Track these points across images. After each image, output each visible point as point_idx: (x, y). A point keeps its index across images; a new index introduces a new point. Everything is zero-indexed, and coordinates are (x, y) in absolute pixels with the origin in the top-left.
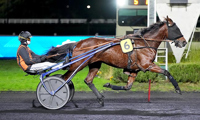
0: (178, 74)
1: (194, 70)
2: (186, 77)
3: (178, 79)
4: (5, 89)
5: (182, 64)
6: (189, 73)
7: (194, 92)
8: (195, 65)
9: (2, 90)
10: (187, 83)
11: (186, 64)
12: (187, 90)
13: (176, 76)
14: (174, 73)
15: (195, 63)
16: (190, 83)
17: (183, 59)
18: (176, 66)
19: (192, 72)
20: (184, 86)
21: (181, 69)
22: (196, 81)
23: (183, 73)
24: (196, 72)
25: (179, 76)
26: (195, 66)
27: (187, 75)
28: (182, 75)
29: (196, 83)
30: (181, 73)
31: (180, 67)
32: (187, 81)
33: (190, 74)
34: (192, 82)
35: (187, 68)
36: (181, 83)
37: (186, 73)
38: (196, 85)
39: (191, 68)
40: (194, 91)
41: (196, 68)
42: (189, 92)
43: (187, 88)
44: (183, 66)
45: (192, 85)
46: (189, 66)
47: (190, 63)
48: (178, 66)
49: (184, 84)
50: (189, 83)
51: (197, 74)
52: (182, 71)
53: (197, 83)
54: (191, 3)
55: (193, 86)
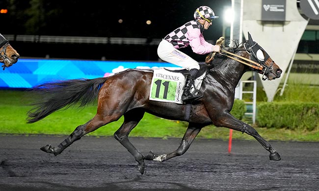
0: (269, 117)
1: (291, 112)
2: (280, 121)
3: (269, 124)
4: (34, 131)
5: (276, 103)
6: (285, 116)
7: (291, 142)
8: (293, 105)
9: (30, 132)
10: (281, 130)
11: (281, 103)
12: (281, 139)
13: (267, 119)
14: (265, 115)
15: (293, 102)
16: (286, 129)
17: (277, 96)
18: (268, 106)
19: (289, 114)
20: (278, 132)
21: (273, 110)
22: (294, 126)
23: (277, 115)
24: (294, 115)
25: (271, 119)
26: (293, 107)
27: (282, 118)
28: (276, 117)
29: (293, 130)
30: (273, 116)
31: (273, 108)
32: (282, 127)
33: (287, 118)
34: (288, 128)
35: (282, 109)
36: (274, 129)
37: (281, 116)
38: (294, 132)
39: (287, 108)
40: (291, 140)
41: (294, 109)
42: (285, 142)
43: (281, 136)
44: (277, 106)
45: (289, 132)
46: (285, 107)
47: (287, 102)
48: (270, 106)
49: (277, 131)
50: (284, 129)
51: (295, 117)
52: (275, 112)
53: (296, 129)
54: (289, 21)
55: (290, 134)
